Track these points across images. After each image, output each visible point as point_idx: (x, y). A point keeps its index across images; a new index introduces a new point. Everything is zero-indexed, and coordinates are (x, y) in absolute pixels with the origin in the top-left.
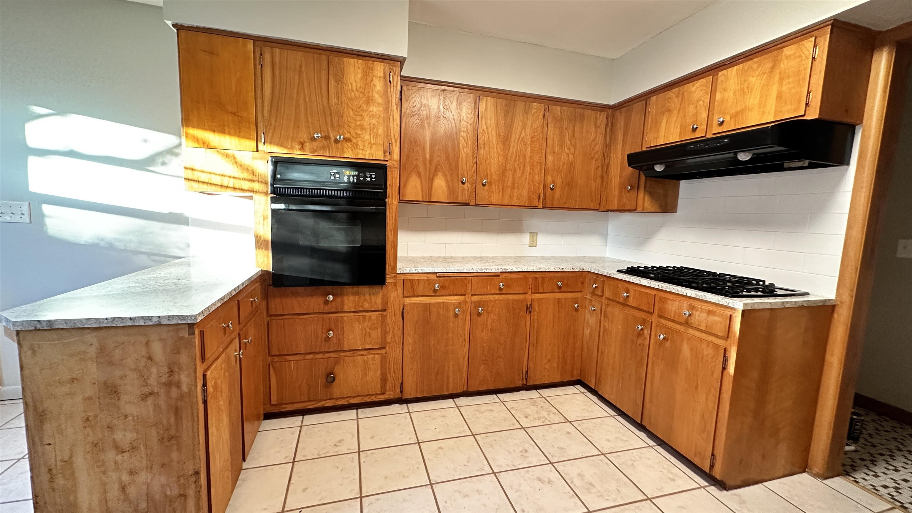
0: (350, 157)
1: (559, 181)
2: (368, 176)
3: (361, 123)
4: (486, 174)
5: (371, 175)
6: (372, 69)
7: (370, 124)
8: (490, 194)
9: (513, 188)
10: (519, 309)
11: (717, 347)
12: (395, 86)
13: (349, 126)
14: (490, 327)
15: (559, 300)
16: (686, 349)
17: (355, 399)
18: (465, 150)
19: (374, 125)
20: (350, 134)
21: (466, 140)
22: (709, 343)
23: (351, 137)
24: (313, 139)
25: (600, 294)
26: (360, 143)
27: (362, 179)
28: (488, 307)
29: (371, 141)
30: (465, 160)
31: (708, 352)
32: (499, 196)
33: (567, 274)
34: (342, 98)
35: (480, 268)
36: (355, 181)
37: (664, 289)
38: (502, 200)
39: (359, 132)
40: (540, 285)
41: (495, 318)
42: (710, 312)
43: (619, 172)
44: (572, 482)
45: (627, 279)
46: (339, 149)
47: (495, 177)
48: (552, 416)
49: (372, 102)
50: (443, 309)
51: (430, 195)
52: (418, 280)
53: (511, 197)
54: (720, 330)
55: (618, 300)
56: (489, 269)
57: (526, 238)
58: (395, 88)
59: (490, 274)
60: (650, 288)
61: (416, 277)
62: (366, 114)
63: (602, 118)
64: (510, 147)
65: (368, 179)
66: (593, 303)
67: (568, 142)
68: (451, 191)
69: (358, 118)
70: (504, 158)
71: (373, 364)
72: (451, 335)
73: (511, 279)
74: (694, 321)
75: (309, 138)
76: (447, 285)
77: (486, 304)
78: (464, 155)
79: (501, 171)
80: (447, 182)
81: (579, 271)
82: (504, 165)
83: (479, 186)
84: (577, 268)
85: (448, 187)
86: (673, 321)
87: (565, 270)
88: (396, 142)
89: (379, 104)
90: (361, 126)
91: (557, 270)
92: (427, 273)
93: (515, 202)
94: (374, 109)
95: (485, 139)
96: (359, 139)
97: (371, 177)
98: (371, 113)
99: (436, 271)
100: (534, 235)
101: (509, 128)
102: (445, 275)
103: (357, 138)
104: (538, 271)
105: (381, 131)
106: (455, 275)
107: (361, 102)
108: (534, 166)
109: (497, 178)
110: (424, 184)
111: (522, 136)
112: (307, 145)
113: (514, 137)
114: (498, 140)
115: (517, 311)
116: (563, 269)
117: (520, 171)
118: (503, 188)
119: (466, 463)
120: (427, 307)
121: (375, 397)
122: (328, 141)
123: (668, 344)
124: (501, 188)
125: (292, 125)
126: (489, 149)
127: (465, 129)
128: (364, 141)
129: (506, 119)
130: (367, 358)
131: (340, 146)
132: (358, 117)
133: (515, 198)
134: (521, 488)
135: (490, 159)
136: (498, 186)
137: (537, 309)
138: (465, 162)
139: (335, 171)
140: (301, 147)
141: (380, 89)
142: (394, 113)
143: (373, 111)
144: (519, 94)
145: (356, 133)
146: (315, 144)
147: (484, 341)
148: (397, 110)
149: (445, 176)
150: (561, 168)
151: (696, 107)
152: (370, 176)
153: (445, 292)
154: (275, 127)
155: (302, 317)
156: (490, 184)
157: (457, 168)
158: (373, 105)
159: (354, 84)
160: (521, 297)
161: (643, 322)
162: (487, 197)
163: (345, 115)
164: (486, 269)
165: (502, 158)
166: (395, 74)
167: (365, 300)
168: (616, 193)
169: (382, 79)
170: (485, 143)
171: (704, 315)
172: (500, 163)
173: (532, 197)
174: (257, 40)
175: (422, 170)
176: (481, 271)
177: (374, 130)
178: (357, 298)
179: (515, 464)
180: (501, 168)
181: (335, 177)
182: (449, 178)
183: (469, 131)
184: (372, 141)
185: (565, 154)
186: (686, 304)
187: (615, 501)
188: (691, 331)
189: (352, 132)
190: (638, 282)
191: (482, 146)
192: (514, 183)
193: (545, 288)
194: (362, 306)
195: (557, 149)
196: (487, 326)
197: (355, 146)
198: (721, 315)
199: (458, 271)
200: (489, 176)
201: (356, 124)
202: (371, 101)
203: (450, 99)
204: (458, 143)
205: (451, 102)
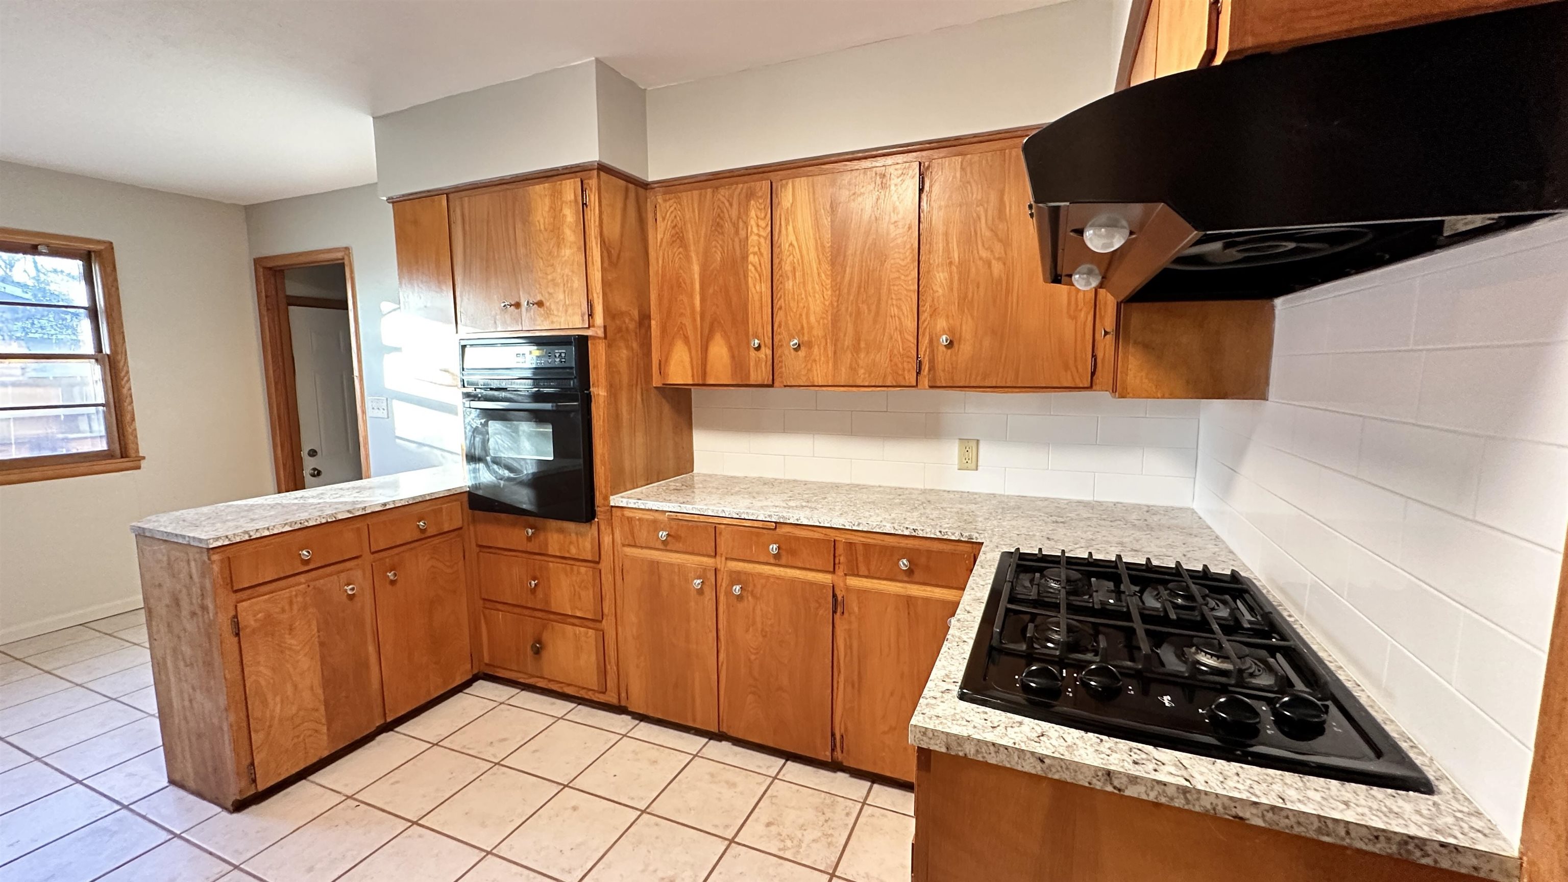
0: (544, 328)
1: (967, 327)
2: (557, 355)
3: (553, 276)
4: (799, 327)
5: (561, 353)
6: (561, 192)
7: (563, 276)
8: (809, 366)
9: (857, 350)
10: (817, 601)
13: (540, 283)
14: (759, 625)
15: (909, 601)
17: (570, 688)
18: (758, 288)
20: (542, 295)
21: (759, 269)
23: (543, 300)
24: (504, 309)
26: (553, 307)
28: (755, 585)
29: (565, 302)
30: (757, 304)
32: (828, 368)
33: (928, 544)
34: (530, 245)
35: (737, 511)
38: (834, 376)
39: (551, 290)
40: (860, 558)
41: (770, 610)
47: (818, 332)
49: (564, 242)
50: (679, 575)
51: (704, 374)
52: (640, 519)
53: (853, 369)
56: (753, 514)
57: (952, 451)
58: (592, 212)
59: (756, 524)
61: (638, 515)
62: (558, 262)
64: (846, 267)
65: (558, 360)
67: (988, 233)
68: (738, 364)
69: (549, 270)
70: (835, 291)
71: (586, 642)
72: (693, 624)
73: (797, 539)
75: (500, 308)
76: (683, 535)
77: (751, 578)
78: (757, 297)
79: (830, 318)
80: (730, 348)
81: (959, 541)
82: (835, 304)
83: (789, 352)
84: (953, 534)
85: (733, 357)
87: (921, 534)
88: (598, 297)
89: (572, 242)
90: (553, 280)
91: (899, 532)
92: (651, 510)
93: (862, 377)
94: (567, 252)
95: (795, 261)
96: (552, 300)
98: (564, 260)
99: (665, 509)
100: (970, 443)
102: (680, 516)
103: (549, 299)
104: (854, 528)
105: (576, 284)
106: (696, 518)
107: (551, 246)
108: (900, 299)
109: (821, 333)
110: (694, 352)
112: (499, 319)
113: (854, 246)
114: (821, 256)
115: (813, 605)
116: (914, 530)
117: (869, 314)
118: (835, 353)
120: (654, 566)
121: (594, 694)
122: (518, 310)
124: (830, 354)
126: (804, 278)
127: (756, 249)
128: (558, 303)
129: (834, 213)
130: (580, 631)
131: (531, 315)
132: (550, 268)
133: (862, 371)
135: (806, 297)
136: (825, 349)
137: (856, 609)
138: (757, 309)
140: (493, 322)
141: (572, 220)
142: (593, 252)
143: (565, 256)
145: (548, 293)
146: (507, 316)
147: (752, 650)
149: (727, 337)
150: (970, 295)
152: (560, 355)
153: (679, 546)
155: (506, 553)
156: (809, 345)
157: (745, 322)
158: (565, 247)
159: (542, 221)
160: (820, 577)
162: (804, 372)
163: (535, 268)
164: (747, 513)
165: (829, 292)
166: (591, 190)
167: (571, 543)
169: (573, 204)
170: (794, 268)
172: (827, 303)
173: (900, 366)
174: (448, 193)
175: (690, 333)
176: (738, 517)
177: (568, 284)
178: (562, 537)
180: (830, 312)
182: (733, 341)
183: (762, 250)
184: (567, 301)
185: (980, 263)
189: (544, 291)
191: (790, 275)
192: (858, 340)
193: (873, 568)
194: (568, 551)
195: (956, 255)
196: (754, 623)
197: (549, 311)
199: (699, 513)
200: (806, 331)
201: (547, 279)
202: (562, 241)
203: (728, 201)
204: (746, 277)
205: (731, 205)
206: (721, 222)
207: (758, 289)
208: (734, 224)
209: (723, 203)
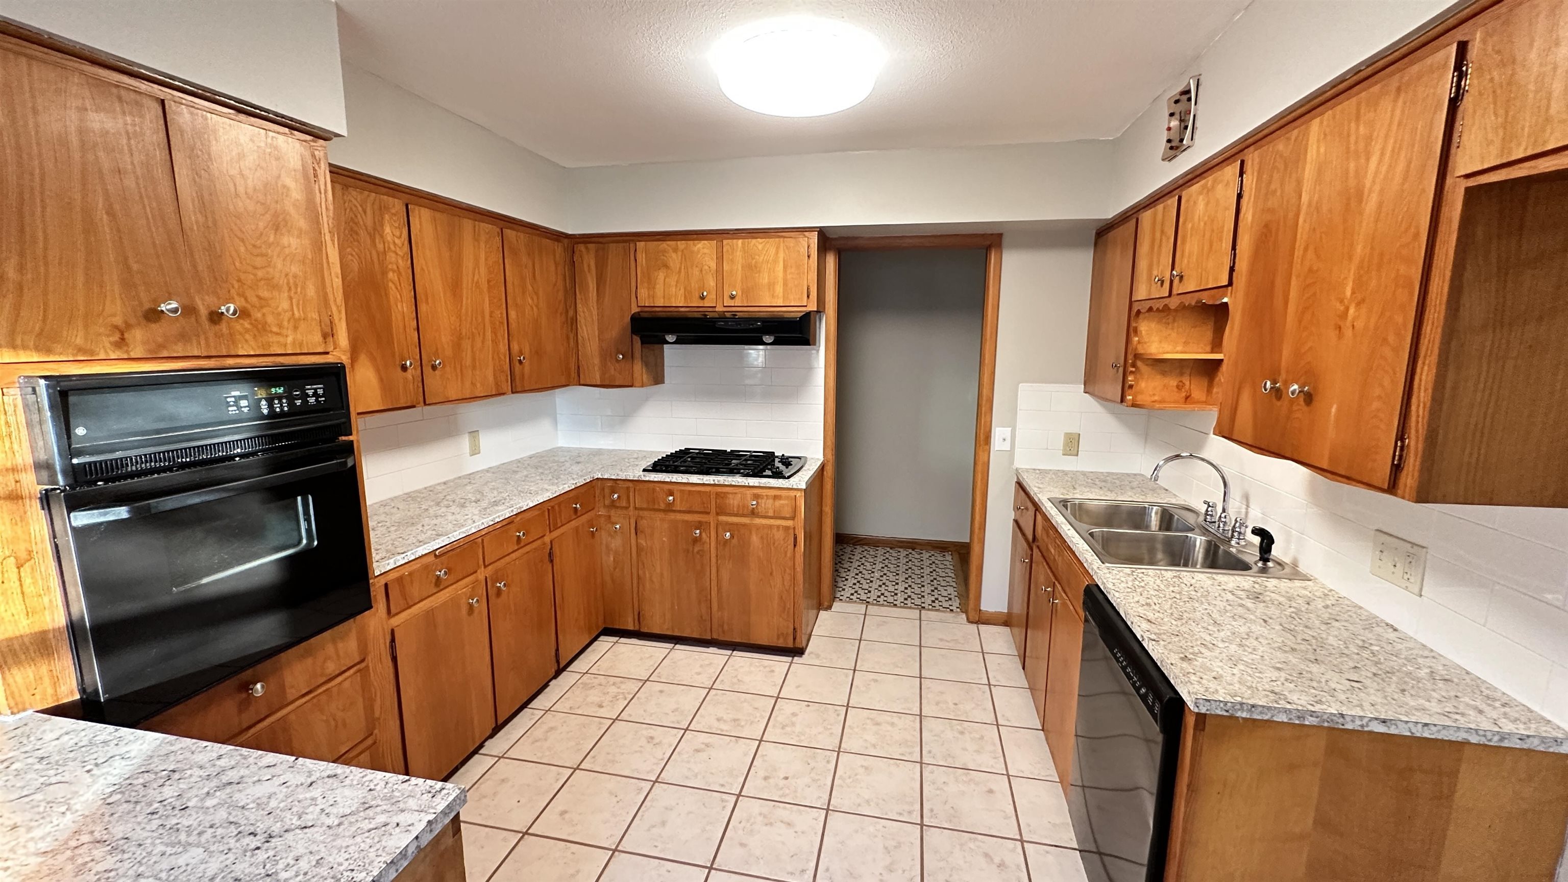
0: (252, 353)
1: (527, 350)
2: (310, 392)
3: (268, 273)
4: (434, 348)
5: (316, 389)
7: (287, 275)
8: (444, 382)
9: (474, 368)
10: (541, 561)
11: (787, 528)
12: (323, 191)
13: (239, 281)
15: (577, 530)
16: (755, 539)
18: (399, 307)
19: (295, 276)
20: (246, 299)
21: (400, 287)
22: (778, 527)
23: (249, 306)
24: (153, 315)
25: (624, 504)
26: (270, 319)
27: (298, 402)
28: (507, 576)
29: (293, 314)
30: (401, 325)
31: (779, 535)
32: (457, 383)
33: (580, 490)
35: (490, 518)
36: (286, 409)
37: (722, 483)
38: (462, 390)
39: (265, 294)
40: (558, 516)
41: (518, 589)
42: (776, 497)
43: (597, 333)
44: (722, 730)
45: (668, 480)
46: (222, 335)
47: (449, 352)
48: (623, 686)
49: (286, 225)
50: (452, 610)
52: (410, 574)
53: (474, 384)
54: (787, 512)
55: (656, 507)
56: (500, 515)
57: (465, 442)
58: (323, 196)
59: (504, 523)
60: (704, 485)
61: (406, 571)
62: (275, 254)
63: (559, 249)
64: (462, 298)
65: (312, 400)
66: (613, 519)
67: (530, 288)
68: (386, 386)
69: (259, 261)
70: (457, 318)
73: (528, 520)
74: (761, 510)
75: (140, 314)
76: (452, 566)
77: (505, 571)
78: (400, 318)
79: (455, 340)
80: (378, 371)
81: (591, 481)
82: (458, 329)
83: (427, 370)
85: (381, 380)
86: (736, 515)
88: (340, 312)
89: (300, 230)
90: (268, 279)
92: (422, 556)
93: (479, 390)
94: (292, 241)
95: (427, 284)
96: (264, 310)
97: (315, 394)
98: (287, 251)
99: (434, 549)
100: (474, 434)
101: (457, 264)
102: (446, 549)
103: (262, 307)
105: (311, 291)
106: (462, 542)
107: (261, 225)
108: (495, 328)
109: (451, 353)
111: (475, 279)
112: (137, 335)
113: (467, 281)
114: (445, 285)
115: (540, 566)
117: (479, 337)
118: (461, 370)
119: (615, 800)
120: (430, 615)
122: (193, 319)
123: (735, 541)
124: (458, 369)
125: (80, 279)
126: (434, 302)
127: (395, 267)
128: (279, 314)
129: (451, 250)
131: (224, 330)
132: (259, 259)
133: (478, 384)
134: (696, 771)
135: (438, 321)
136: (455, 367)
137: (558, 553)
138: (401, 330)
139: (237, 393)
140: (116, 337)
141: (299, 198)
142: (328, 250)
143: (289, 246)
144: (464, 206)
145: (259, 297)
146: (158, 330)
147: (509, 633)
148: (334, 244)
149: (373, 359)
150: (527, 329)
151: (701, 271)
152: (314, 392)
154: (20, 287)
156: (444, 365)
157: (391, 343)
158: (289, 231)
159: (239, 179)
160: (539, 542)
161: (699, 525)
162: (440, 387)
163: (227, 253)
165: (454, 319)
166: (319, 165)
167: (326, 657)
168: (597, 361)
169: (299, 175)
170: (426, 292)
171: (770, 501)
172: (453, 328)
173: (498, 378)
176: (493, 523)
177: (296, 288)
178: (309, 661)
179: (661, 757)
180: (455, 335)
181: (239, 408)
182: (380, 364)
183: (399, 269)
184: (296, 312)
185: (529, 307)
186: (749, 492)
187: (763, 717)
188: (758, 521)
189: (250, 295)
190: (685, 481)
191: (425, 299)
192: (474, 359)
193: (563, 519)
194: (322, 675)
195: (519, 301)
196: (510, 607)
197: (260, 326)
198: (788, 498)
199: (465, 535)
200: (440, 351)
201: (255, 275)
202: (282, 223)
203: (361, 206)
204: (387, 295)
205: (365, 212)
206: (356, 228)
207: (401, 308)
208: (369, 234)
209: (356, 206)
